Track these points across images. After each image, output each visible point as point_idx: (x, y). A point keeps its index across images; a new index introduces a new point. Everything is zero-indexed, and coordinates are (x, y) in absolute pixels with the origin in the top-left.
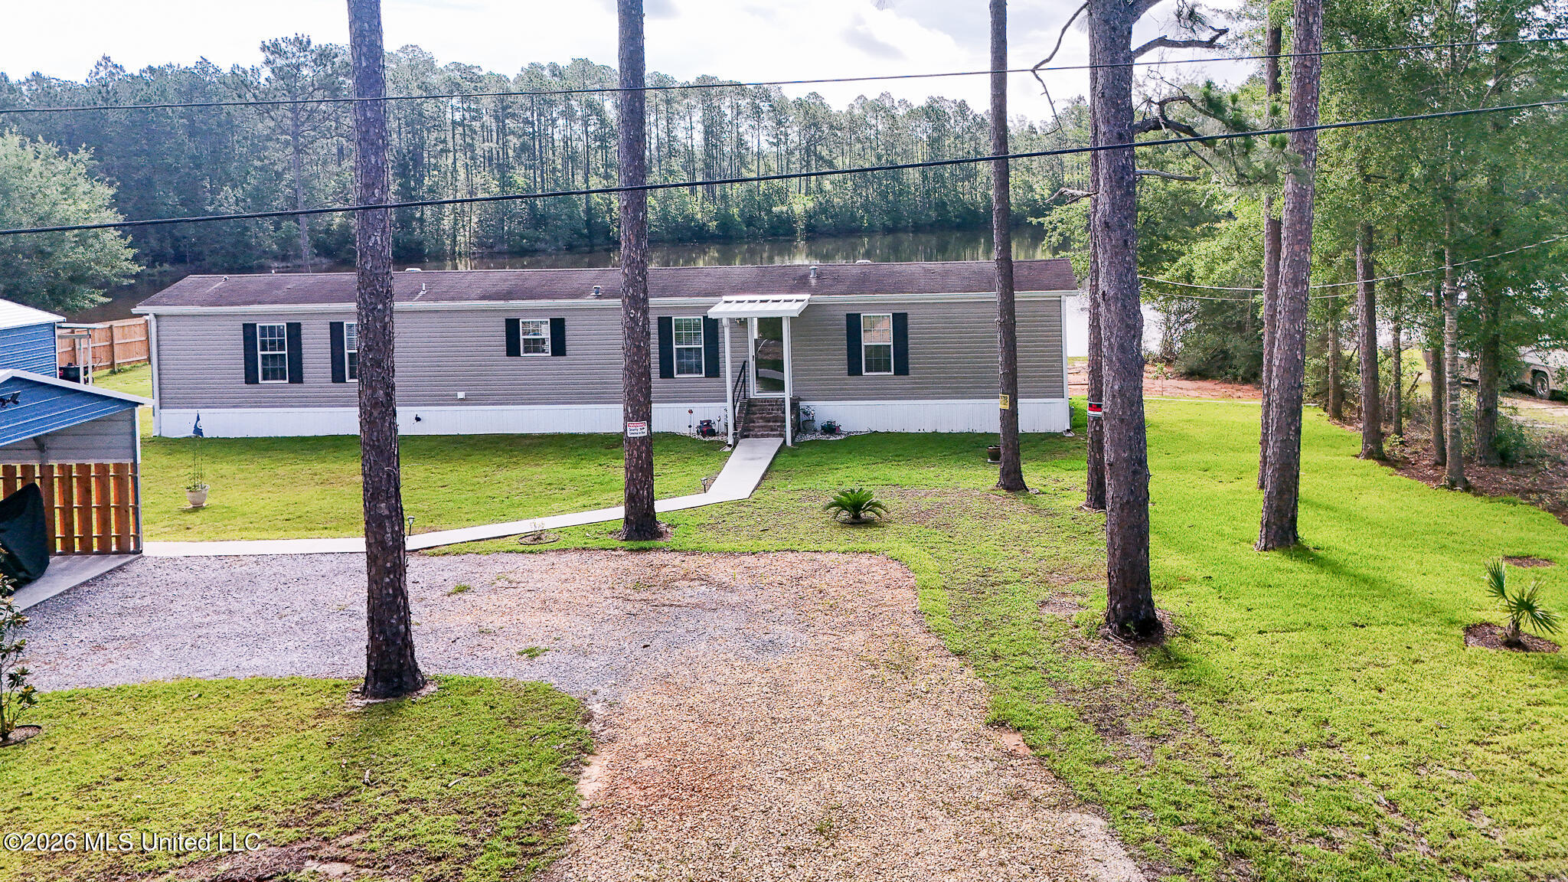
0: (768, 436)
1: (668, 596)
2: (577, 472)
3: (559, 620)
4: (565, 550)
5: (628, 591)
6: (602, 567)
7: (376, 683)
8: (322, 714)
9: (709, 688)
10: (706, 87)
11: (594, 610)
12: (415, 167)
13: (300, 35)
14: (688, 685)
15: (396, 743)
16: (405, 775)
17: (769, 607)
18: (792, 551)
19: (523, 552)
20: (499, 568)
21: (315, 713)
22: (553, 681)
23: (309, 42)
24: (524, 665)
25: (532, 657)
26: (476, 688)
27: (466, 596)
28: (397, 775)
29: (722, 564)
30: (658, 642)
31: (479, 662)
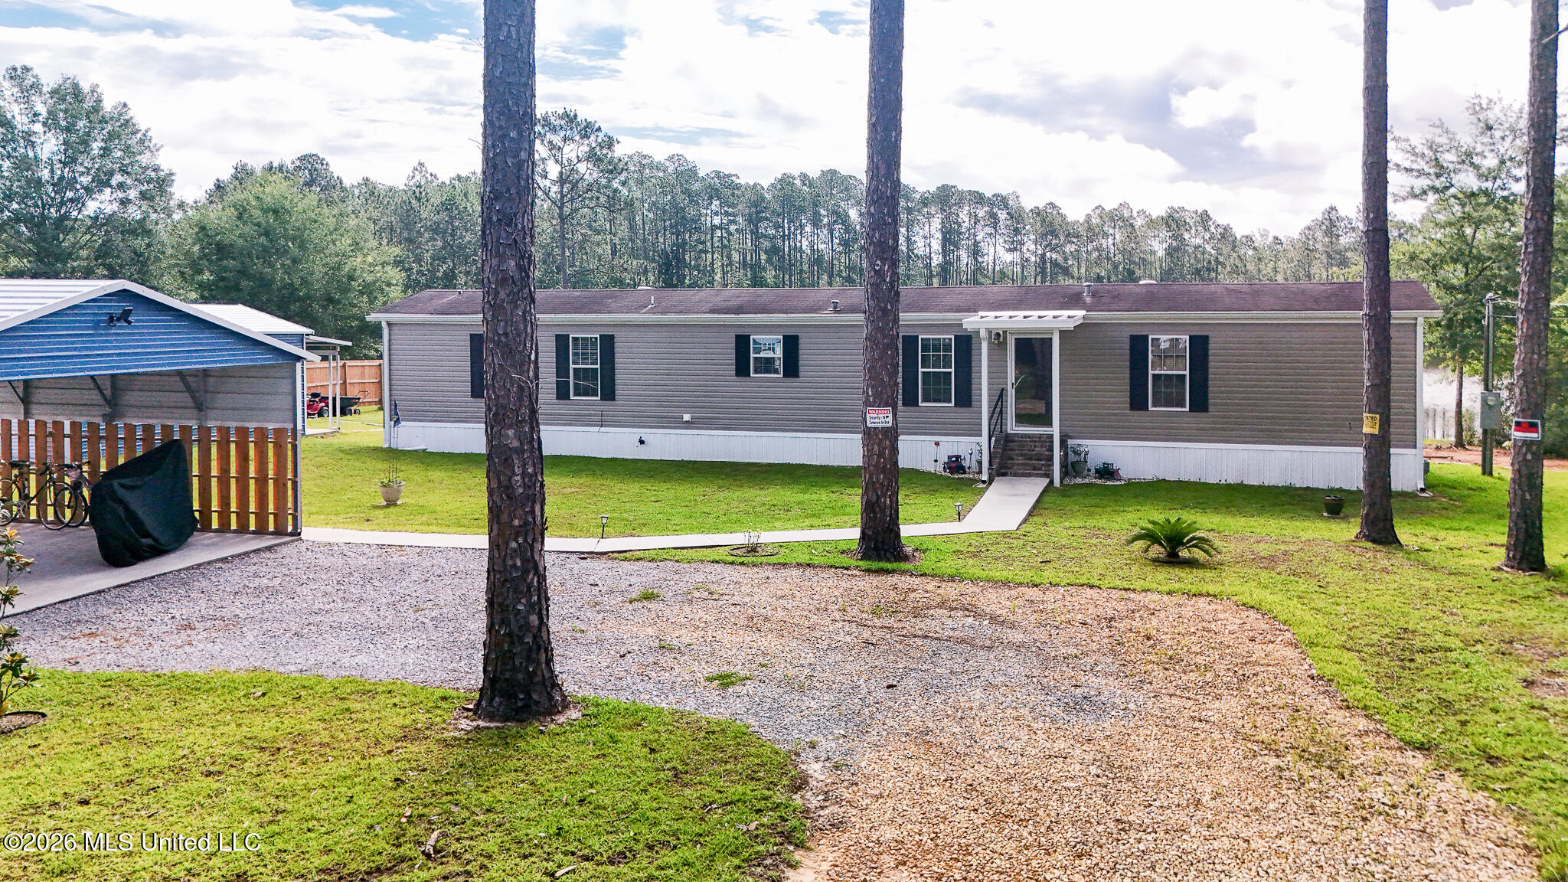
0: (1030, 475)
1: (921, 625)
2: (807, 497)
3: (768, 642)
4: (784, 565)
5: (865, 615)
6: (828, 586)
7: (492, 699)
8: (408, 735)
9: (997, 758)
10: (945, 197)
11: (817, 634)
12: (677, 266)
13: (568, 110)
14: (962, 749)
15: (496, 792)
16: (491, 846)
17: (1072, 651)
18: (1092, 587)
19: (732, 563)
20: (700, 577)
21: (399, 733)
22: (752, 722)
23: (575, 116)
24: (713, 695)
25: (725, 686)
26: (636, 718)
27: (652, 605)
28: (481, 845)
29: (992, 595)
30: (910, 682)
31: (650, 686)
